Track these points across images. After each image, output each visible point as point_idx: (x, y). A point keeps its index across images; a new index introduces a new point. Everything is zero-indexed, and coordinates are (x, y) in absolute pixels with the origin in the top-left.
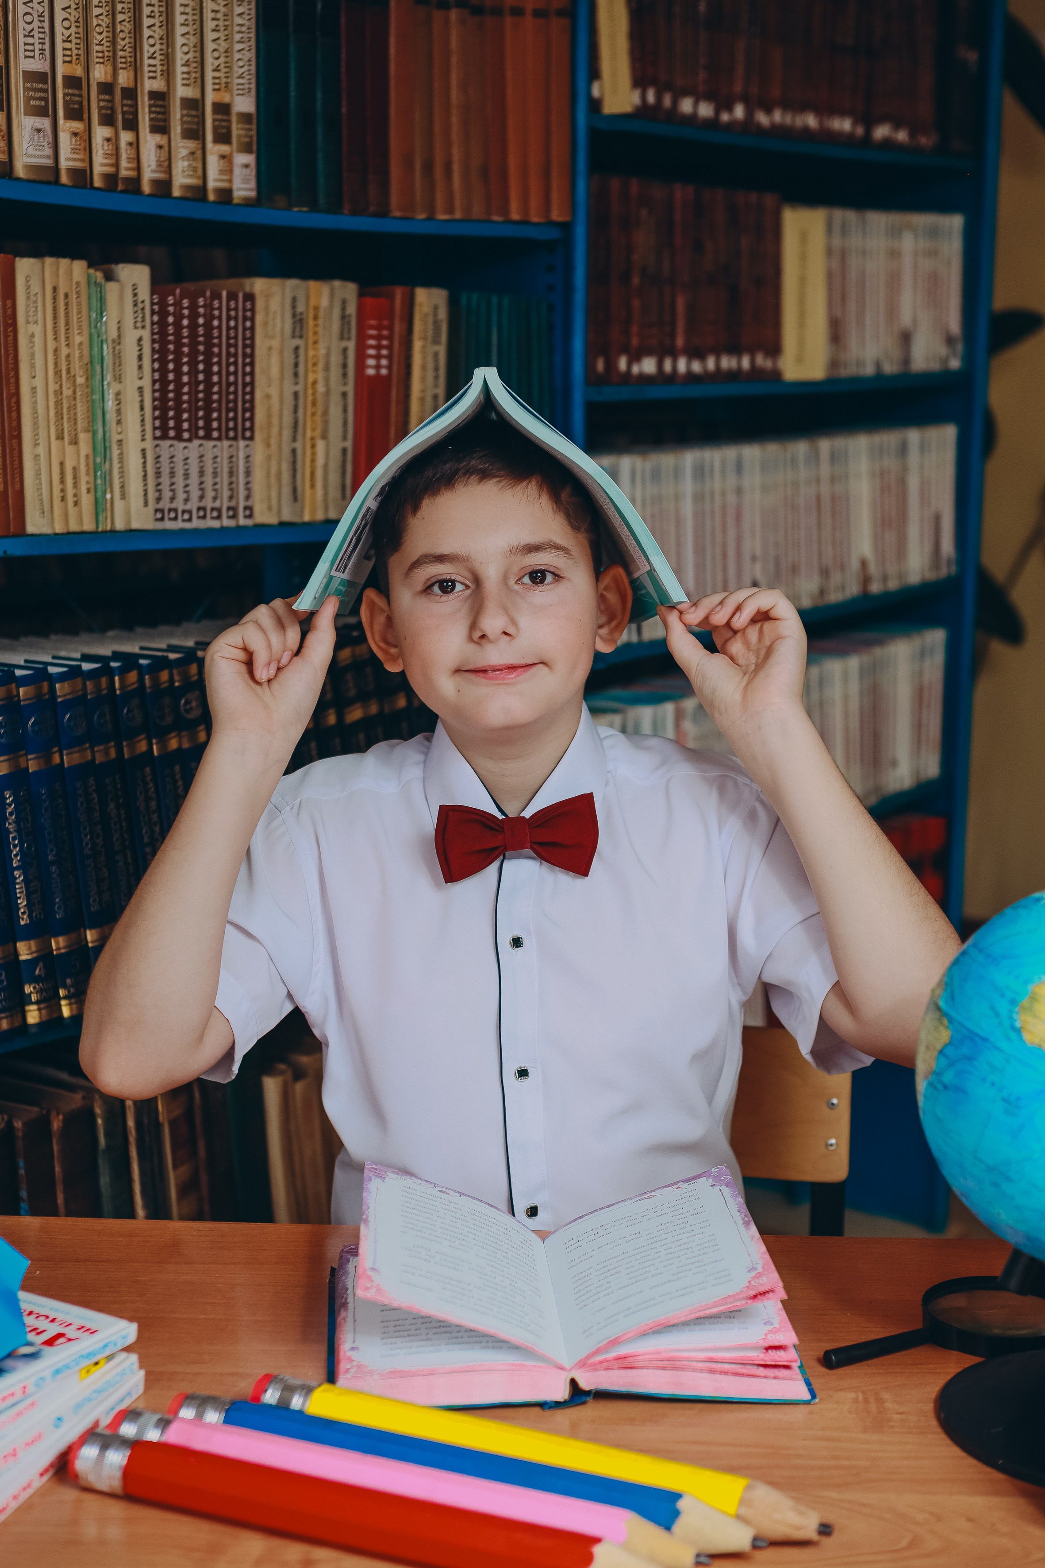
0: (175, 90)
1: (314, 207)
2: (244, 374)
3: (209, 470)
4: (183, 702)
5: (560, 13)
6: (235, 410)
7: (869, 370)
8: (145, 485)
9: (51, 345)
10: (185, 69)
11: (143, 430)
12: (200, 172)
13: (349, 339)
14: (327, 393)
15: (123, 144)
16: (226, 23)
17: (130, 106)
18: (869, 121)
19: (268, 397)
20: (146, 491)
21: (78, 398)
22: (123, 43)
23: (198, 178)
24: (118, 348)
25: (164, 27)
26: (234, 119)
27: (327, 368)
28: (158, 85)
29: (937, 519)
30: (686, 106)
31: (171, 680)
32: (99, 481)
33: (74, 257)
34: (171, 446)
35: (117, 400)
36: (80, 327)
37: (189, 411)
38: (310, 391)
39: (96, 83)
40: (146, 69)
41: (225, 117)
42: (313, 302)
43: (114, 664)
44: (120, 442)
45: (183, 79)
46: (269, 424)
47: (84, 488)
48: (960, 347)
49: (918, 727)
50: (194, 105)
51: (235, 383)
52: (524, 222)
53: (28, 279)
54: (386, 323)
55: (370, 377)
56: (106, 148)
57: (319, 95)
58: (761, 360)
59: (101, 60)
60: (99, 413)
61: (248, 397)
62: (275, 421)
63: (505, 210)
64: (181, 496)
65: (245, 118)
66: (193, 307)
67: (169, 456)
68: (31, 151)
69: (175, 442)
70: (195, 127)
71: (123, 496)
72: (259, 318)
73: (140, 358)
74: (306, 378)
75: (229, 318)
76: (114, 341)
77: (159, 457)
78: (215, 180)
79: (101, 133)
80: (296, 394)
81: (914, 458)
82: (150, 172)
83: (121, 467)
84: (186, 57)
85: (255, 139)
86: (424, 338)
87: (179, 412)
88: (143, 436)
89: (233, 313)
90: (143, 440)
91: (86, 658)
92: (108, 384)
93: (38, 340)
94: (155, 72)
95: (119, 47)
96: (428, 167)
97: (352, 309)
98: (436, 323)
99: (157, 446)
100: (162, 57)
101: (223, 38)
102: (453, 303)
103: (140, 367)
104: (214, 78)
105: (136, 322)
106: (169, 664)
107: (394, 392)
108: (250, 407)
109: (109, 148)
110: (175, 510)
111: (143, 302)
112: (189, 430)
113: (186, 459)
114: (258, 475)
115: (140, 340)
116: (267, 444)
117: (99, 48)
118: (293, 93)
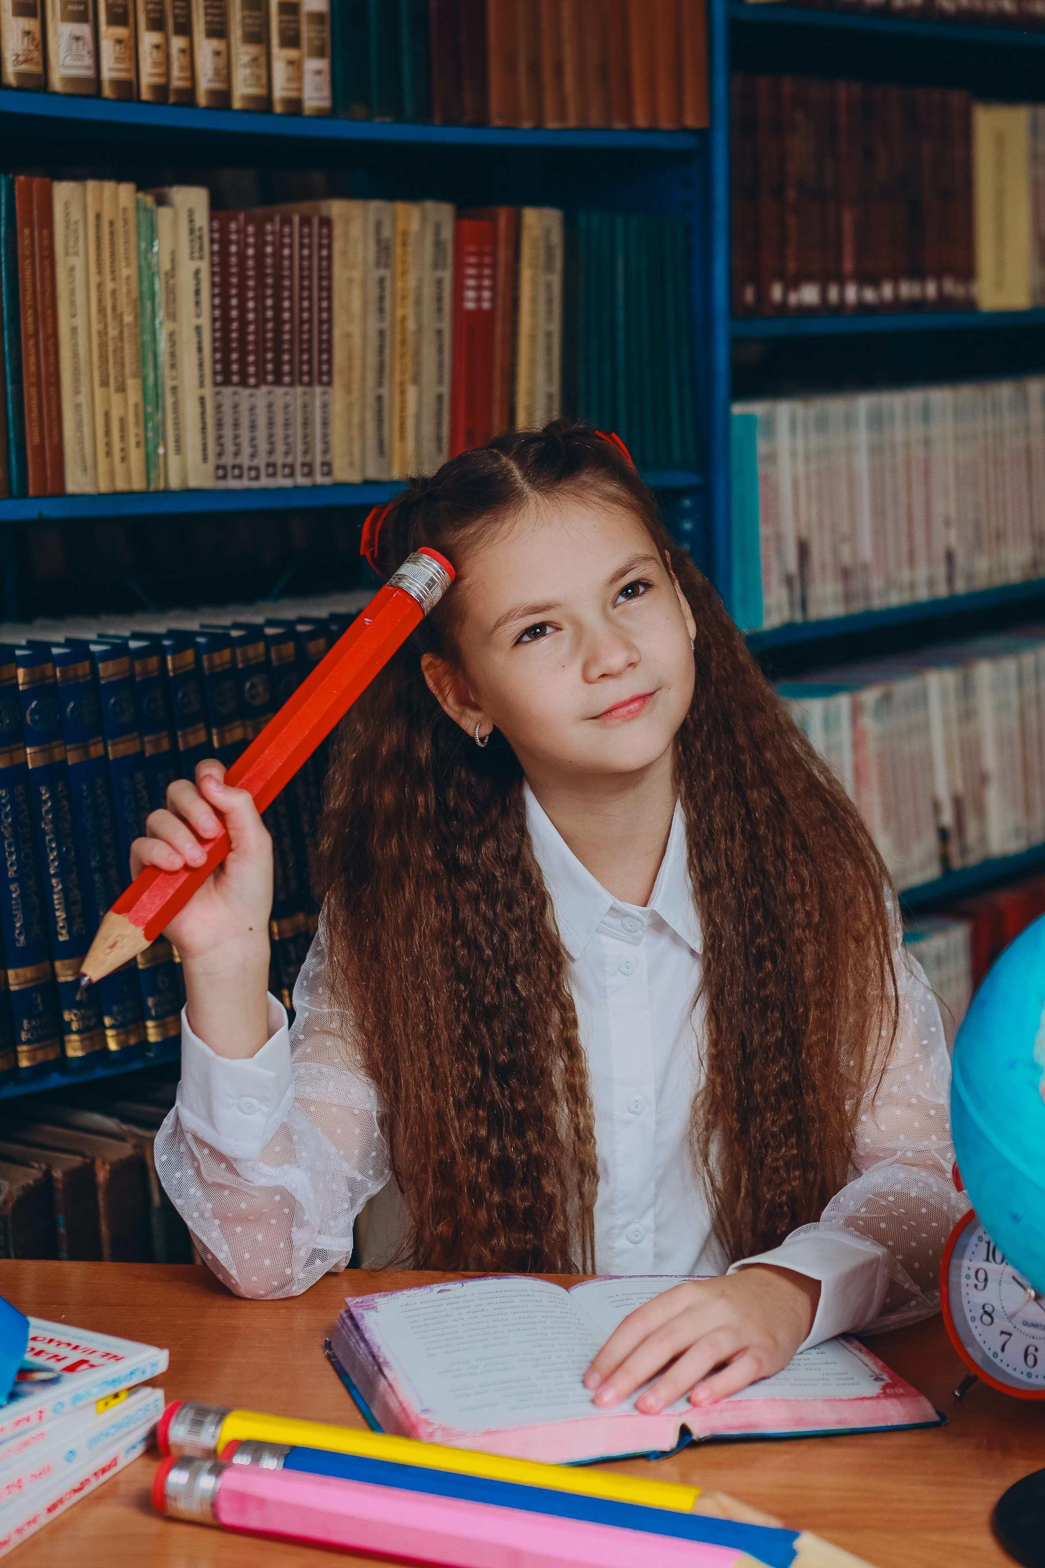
1: (399, 116)
2: (321, 310)
3: (279, 420)
4: (248, 685)
6: (310, 351)
8: (204, 438)
9: (94, 279)
11: (202, 375)
12: (264, 81)
13: (444, 268)
14: (419, 331)
15: (174, 51)
17: (183, 8)
19: (348, 336)
20: (205, 445)
21: (126, 339)
23: (263, 87)
24: (171, 282)
26: (304, 19)
27: (418, 301)
31: (234, 659)
32: (150, 434)
33: (120, 178)
34: (235, 393)
35: (171, 341)
36: (127, 259)
37: (255, 352)
38: (398, 329)
41: (293, 18)
42: (401, 226)
43: (166, 643)
44: (174, 389)
46: (350, 367)
47: (132, 441)
50: (256, 5)
51: (310, 320)
52: (652, 130)
53: (67, 205)
54: (488, 248)
55: (470, 313)
56: (155, 55)
58: (951, 287)
60: (150, 356)
61: (325, 337)
62: (357, 363)
63: (628, 115)
64: (246, 450)
65: (317, 18)
66: (260, 233)
67: (232, 405)
68: (69, 61)
69: (240, 389)
70: (258, 29)
71: (179, 450)
72: (337, 246)
73: (197, 292)
74: (393, 314)
75: (302, 246)
76: (166, 274)
77: (221, 406)
78: (283, 89)
79: (148, 39)
80: (381, 333)
82: (206, 82)
83: (176, 418)
85: (328, 42)
86: (535, 267)
87: (243, 353)
88: (202, 381)
89: (306, 241)
90: (201, 386)
91: (136, 636)
92: (161, 323)
93: (79, 274)
96: (535, 68)
97: (447, 234)
98: (549, 249)
99: (218, 393)
102: (569, 225)
103: (198, 304)
105: (192, 252)
106: (231, 643)
107: (499, 329)
108: (328, 347)
109: (157, 55)
110: (240, 467)
111: (201, 229)
112: (256, 375)
113: (252, 408)
114: (338, 426)
115: (197, 272)
116: (348, 390)
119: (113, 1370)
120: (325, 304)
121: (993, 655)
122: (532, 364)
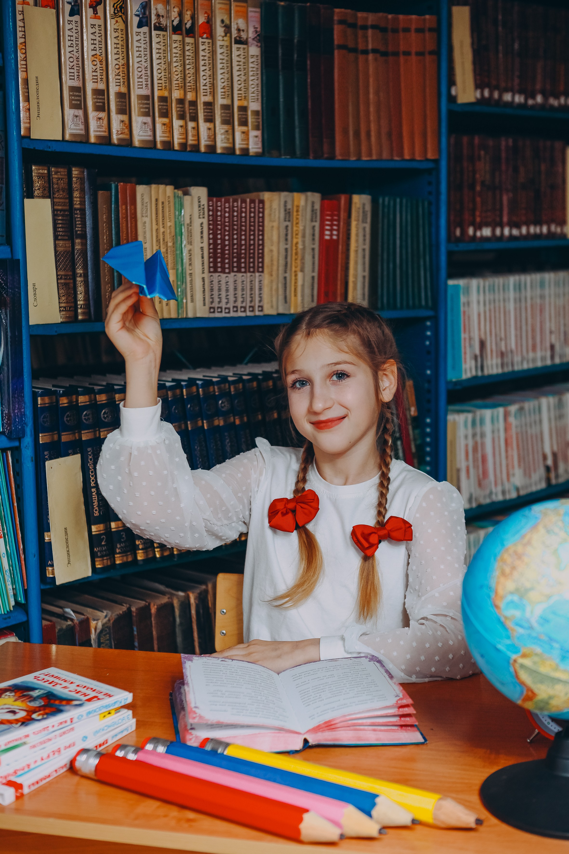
0: (217, 101)
1: (293, 155)
2: (259, 240)
3: (239, 288)
4: (220, 402)
5: (431, 53)
6: (254, 258)
8: (204, 295)
9: (155, 227)
10: (223, 90)
11: (203, 268)
12: (231, 140)
13: (316, 221)
14: (304, 249)
15: (190, 128)
16: (245, 67)
17: (194, 109)
19: (271, 251)
20: (204, 298)
21: (169, 253)
22: (189, 79)
23: (230, 143)
24: (190, 228)
25: (211, 71)
26: (249, 113)
27: (304, 236)
28: (208, 99)
30: (508, 97)
31: (214, 391)
32: (179, 294)
33: (167, 184)
34: (219, 276)
35: (189, 253)
36: (170, 218)
37: (229, 258)
38: (294, 248)
39: (175, 99)
40: (202, 91)
41: (244, 113)
42: (296, 203)
43: (184, 383)
44: (191, 274)
45: (222, 95)
46: (272, 264)
50: (228, 108)
51: (254, 244)
52: (412, 160)
53: (142, 195)
54: (336, 213)
55: (327, 240)
56: (180, 130)
57: (296, 99)
58: (554, 228)
59: (178, 88)
60: (179, 260)
61: (260, 251)
62: (275, 263)
63: (401, 154)
64: (224, 300)
65: (256, 113)
66: (231, 207)
67: (218, 281)
68: (141, 133)
69: (221, 274)
70: (228, 118)
71: (192, 301)
72: (266, 212)
73: (202, 233)
74: (292, 241)
75: (250, 212)
76: (188, 225)
77: (212, 281)
78: (239, 144)
80: (286, 250)
82: (204, 142)
83: (192, 287)
84: (223, 85)
85: (261, 123)
86: (358, 220)
87: (223, 259)
88: (203, 271)
89: (252, 210)
90: (203, 273)
92: (185, 246)
93: (148, 225)
94: (206, 92)
95: (188, 81)
96: (357, 134)
97: (317, 206)
98: (364, 212)
99: (211, 276)
100: (210, 85)
101: (243, 74)
102: (374, 203)
103: (202, 237)
104: (239, 94)
105: (200, 215)
106: (213, 384)
107: (341, 248)
108: (262, 256)
109: (182, 130)
110: (221, 308)
111: (204, 205)
112: (229, 268)
113: (227, 282)
114: (266, 290)
115: (202, 224)
116: (271, 274)
117: (177, 82)
118: (281, 100)
119: (108, 701)
120: (261, 237)
122: (356, 263)
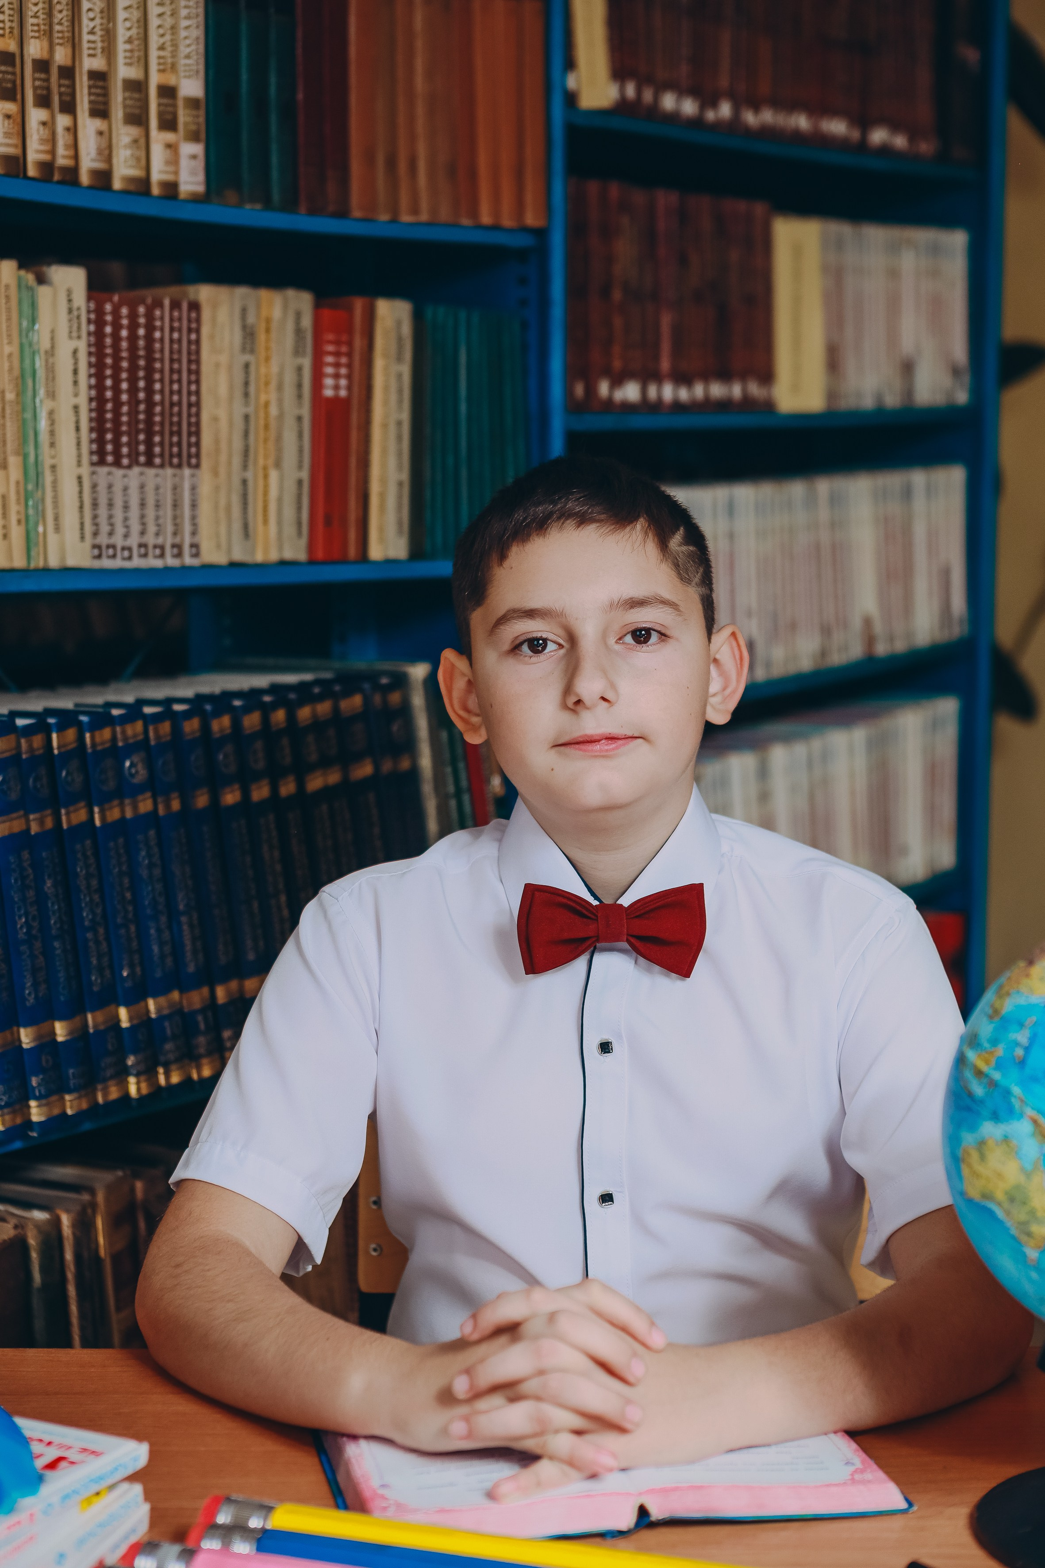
0: (116, 70)
1: (268, 204)
2: (189, 393)
3: (151, 501)
4: (128, 764)
6: (179, 433)
7: (868, 403)
8: (82, 517)
10: (128, 47)
11: (79, 455)
12: (143, 162)
13: (304, 355)
14: (281, 416)
15: (60, 130)
17: (68, 86)
18: (864, 123)
19: (216, 419)
20: (82, 524)
21: (8, 416)
22: (60, 16)
23: (140, 168)
24: (51, 360)
26: (180, 104)
27: (280, 387)
28: (98, 63)
29: (946, 573)
30: (668, 102)
31: (114, 738)
32: (31, 512)
33: (3, 255)
34: (109, 473)
35: (50, 419)
36: (9, 336)
37: (129, 434)
38: (262, 414)
39: (31, 60)
40: (85, 45)
41: (170, 102)
42: (264, 313)
43: (50, 720)
44: (53, 467)
45: (126, 57)
46: (217, 451)
47: (13, 518)
48: (967, 379)
49: (931, 809)
50: (137, 87)
51: (180, 403)
52: (496, 227)
54: (344, 338)
55: (329, 400)
56: (42, 132)
57: (273, 79)
58: (755, 389)
59: (37, 34)
60: (31, 434)
61: (193, 420)
62: (224, 446)
63: (474, 213)
64: (120, 530)
65: (193, 103)
66: (133, 316)
67: (107, 485)
69: (114, 470)
70: (138, 111)
72: (205, 330)
73: (75, 372)
74: (257, 398)
75: (172, 329)
76: (46, 352)
77: (96, 485)
78: (161, 172)
79: (36, 116)
80: (247, 418)
81: (919, 503)
82: (89, 162)
83: (55, 496)
84: (129, 34)
85: (203, 127)
86: (386, 356)
87: (117, 434)
88: (79, 461)
89: (176, 324)
90: (79, 465)
91: (21, 714)
92: (41, 401)
94: (94, 49)
95: (56, 21)
96: (391, 163)
97: (307, 322)
98: (400, 339)
99: (94, 473)
100: (103, 33)
101: (169, 13)
102: (418, 317)
103: (76, 383)
104: (159, 57)
105: (70, 332)
106: (111, 721)
107: (355, 418)
108: (196, 430)
109: (44, 133)
110: (114, 547)
111: (79, 309)
112: (129, 456)
113: (125, 489)
114: (205, 508)
115: (75, 352)
116: (215, 473)
117: (35, 21)
118: (244, 76)
119: (92, 1468)
120: (193, 387)
121: (787, 739)
122: (384, 451)
